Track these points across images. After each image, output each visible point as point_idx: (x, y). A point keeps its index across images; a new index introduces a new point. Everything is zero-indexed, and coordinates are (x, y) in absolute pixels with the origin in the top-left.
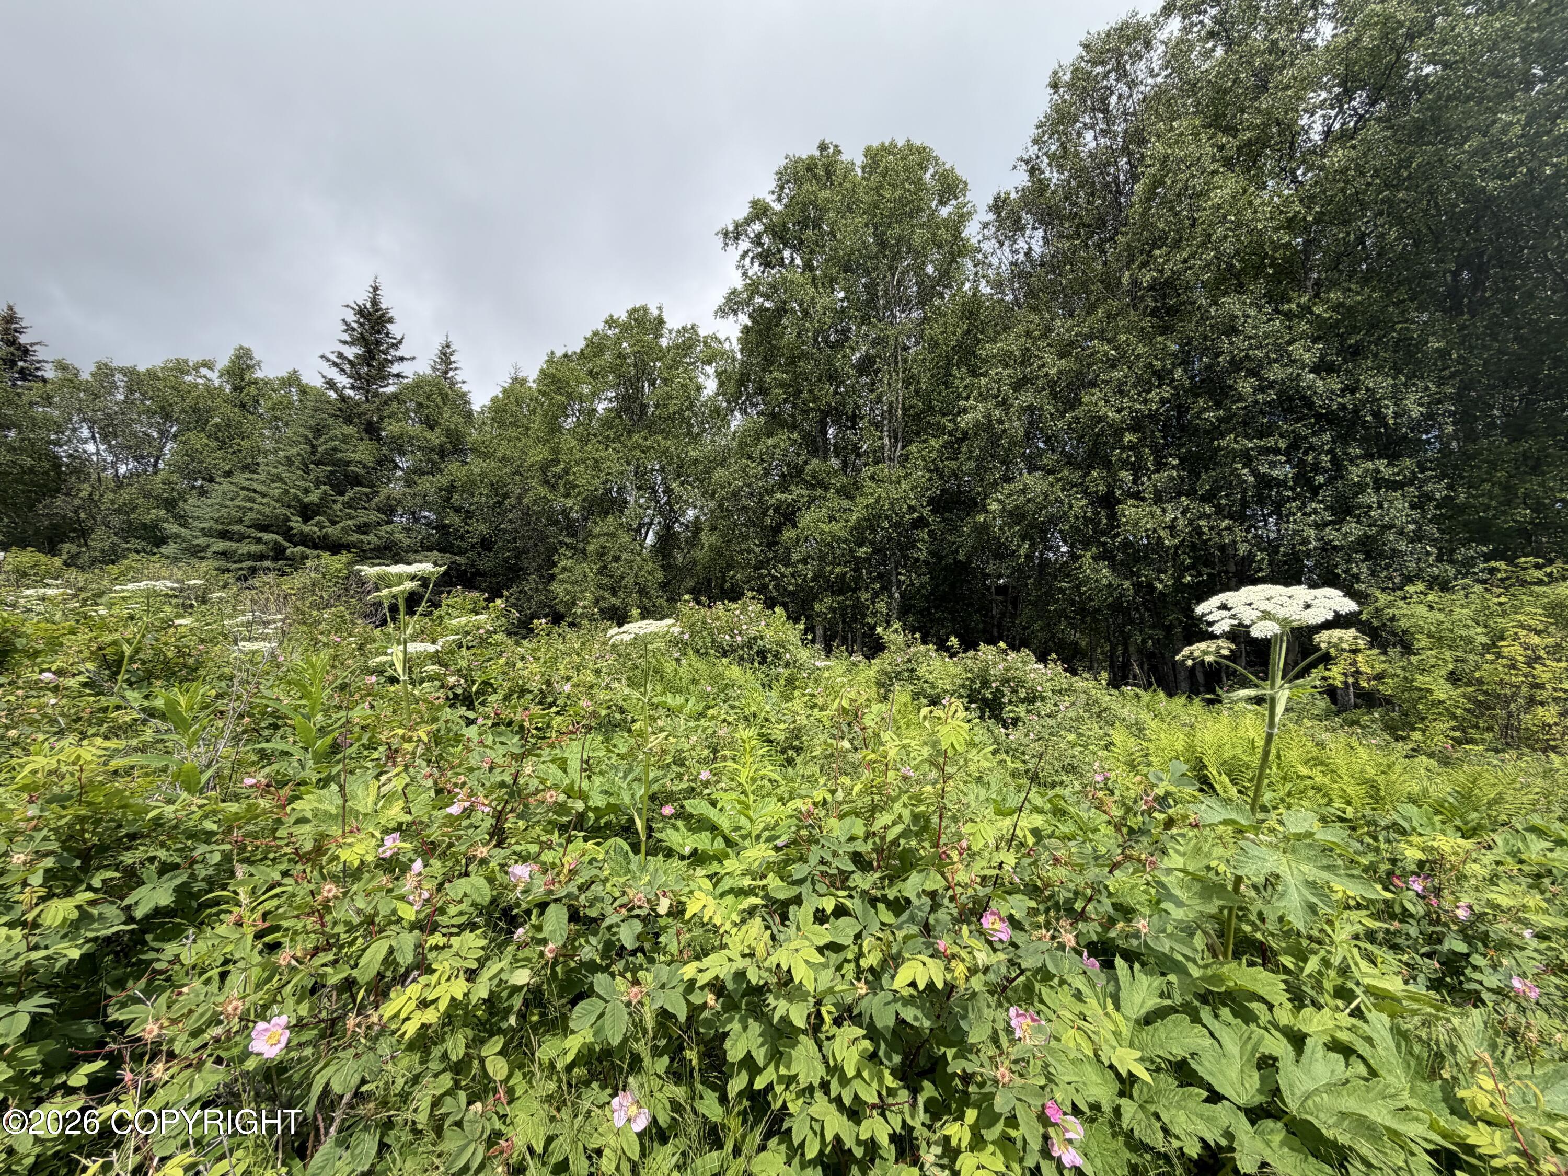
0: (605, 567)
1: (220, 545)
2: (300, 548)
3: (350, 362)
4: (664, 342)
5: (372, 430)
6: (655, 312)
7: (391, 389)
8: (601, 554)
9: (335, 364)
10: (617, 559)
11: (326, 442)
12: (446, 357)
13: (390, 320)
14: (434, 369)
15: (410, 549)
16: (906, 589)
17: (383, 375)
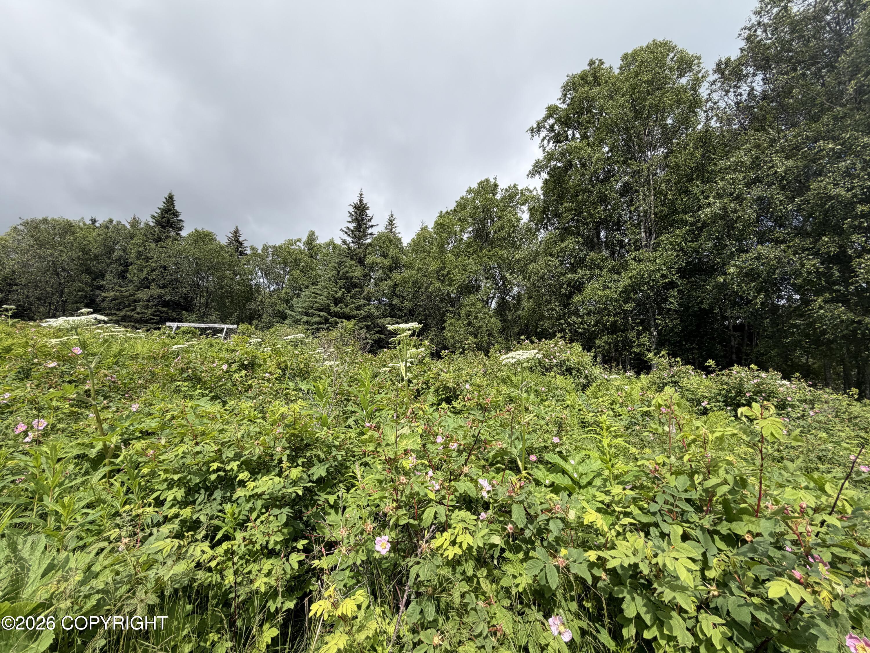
0: (470, 322)
1: (305, 319)
2: (334, 319)
3: (352, 231)
4: (498, 197)
5: (361, 261)
6: (493, 181)
7: (368, 241)
8: (468, 315)
9: (346, 233)
10: (476, 318)
11: (343, 269)
12: (391, 222)
13: (367, 209)
14: (386, 228)
15: (378, 317)
16: (662, 329)
17: (365, 235)
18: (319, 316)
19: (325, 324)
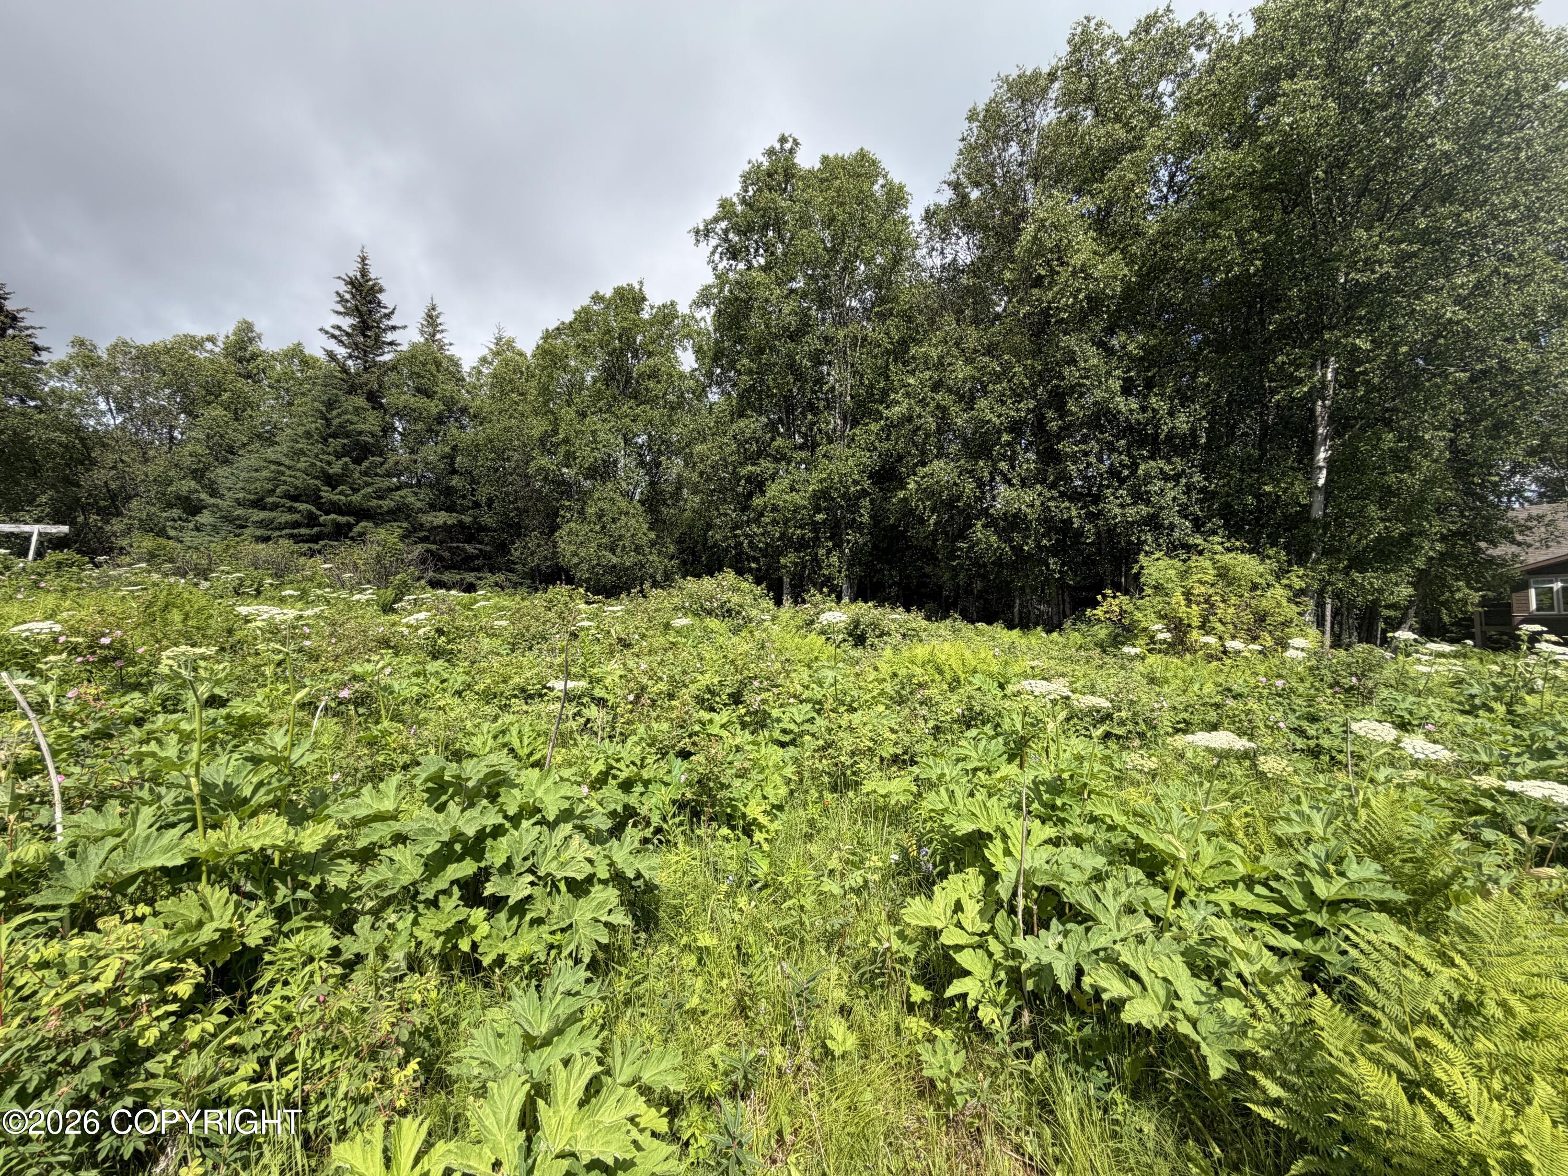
0: (603, 527)
1: (258, 515)
2: (333, 516)
3: (347, 334)
4: (645, 315)
5: (373, 398)
6: (637, 287)
7: (387, 357)
9: (333, 336)
10: (614, 520)
11: (339, 415)
12: (432, 320)
13: (381, 290)
14: (422, 332)
15: (420, 510)
16: (853, 546)
17: (379, 344)
18: (291, 510)
19: (308, 526)
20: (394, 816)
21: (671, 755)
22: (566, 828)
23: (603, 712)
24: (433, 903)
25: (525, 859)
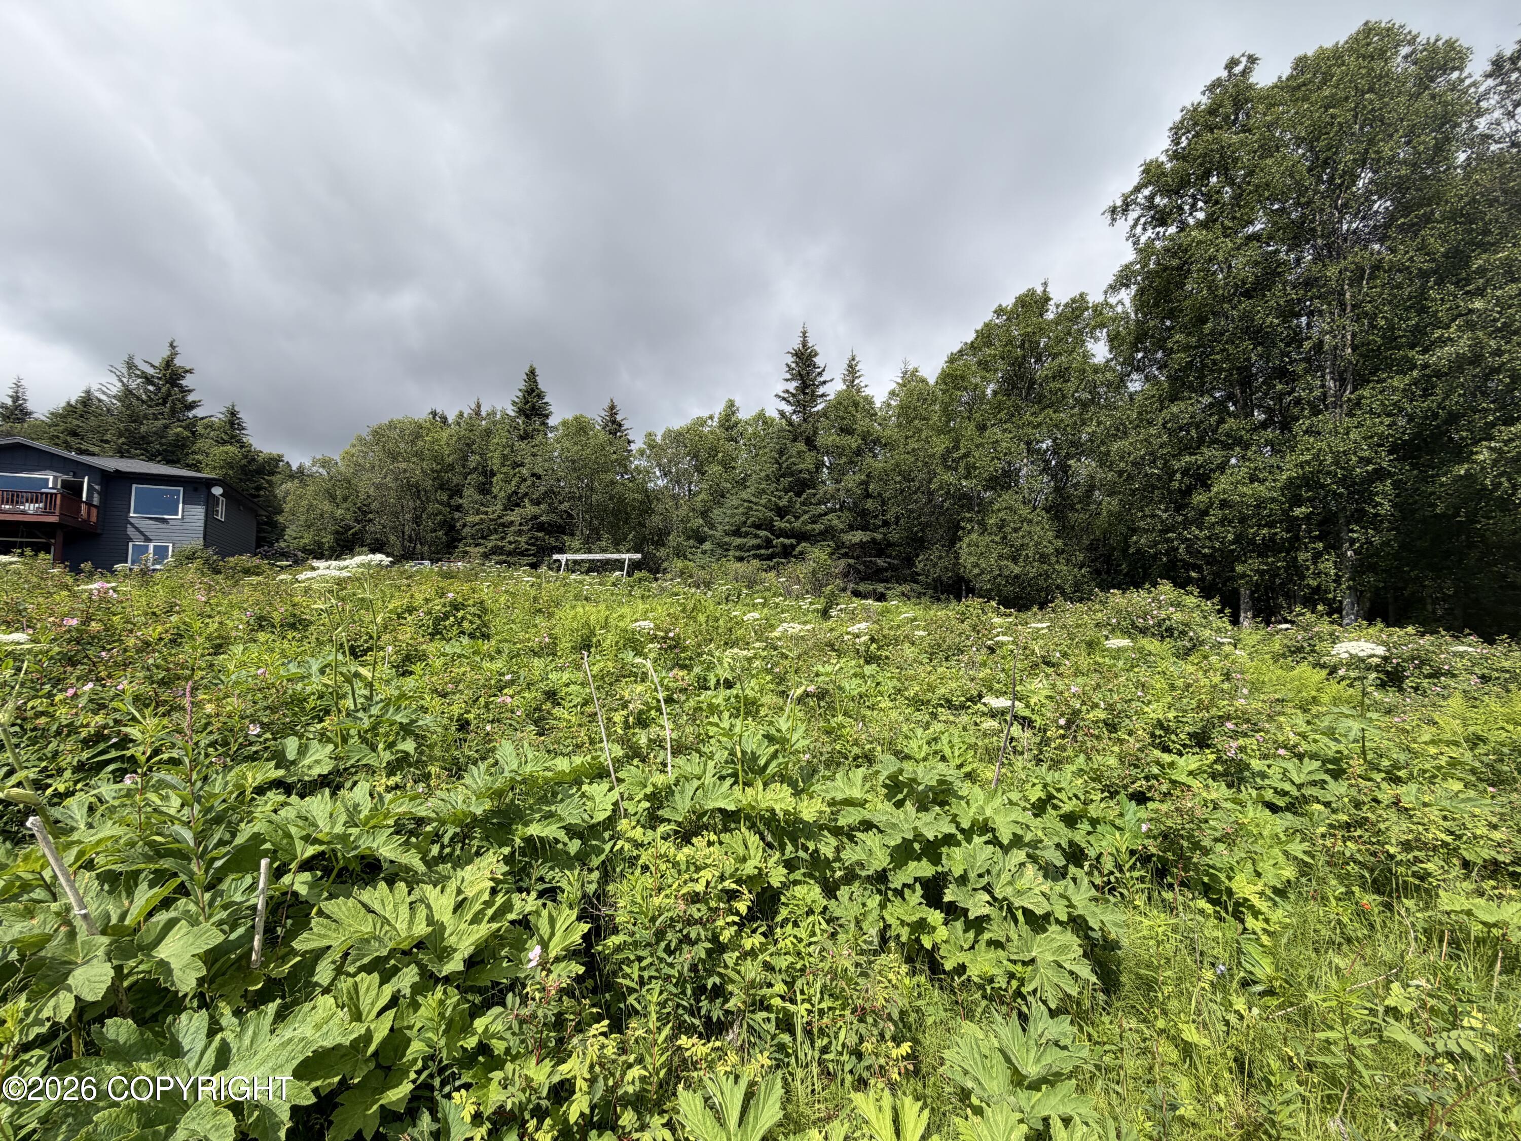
0: (1005, 538)
2: (781, 539)
3: (793, 395)
4: (1050, 316)
5: (810, 442)
6: (1039, 290)
7: (820, 407)
8: (1001, 526)
9: (784, 399)
10: (1016, 530)
11: (787, 459)
12: (852, 369)
13: (816, 355)
14: (845, 381)
15: (842, 531)
16: (1361, 546)
17: (814, 398)
18: (756, 536)
19: (767, 548)
20: (862, 804)
21: (1122, 796)
22: (1019, 855)
23: (1028, 733)
24: (899, 893)
25: (980, 876)
